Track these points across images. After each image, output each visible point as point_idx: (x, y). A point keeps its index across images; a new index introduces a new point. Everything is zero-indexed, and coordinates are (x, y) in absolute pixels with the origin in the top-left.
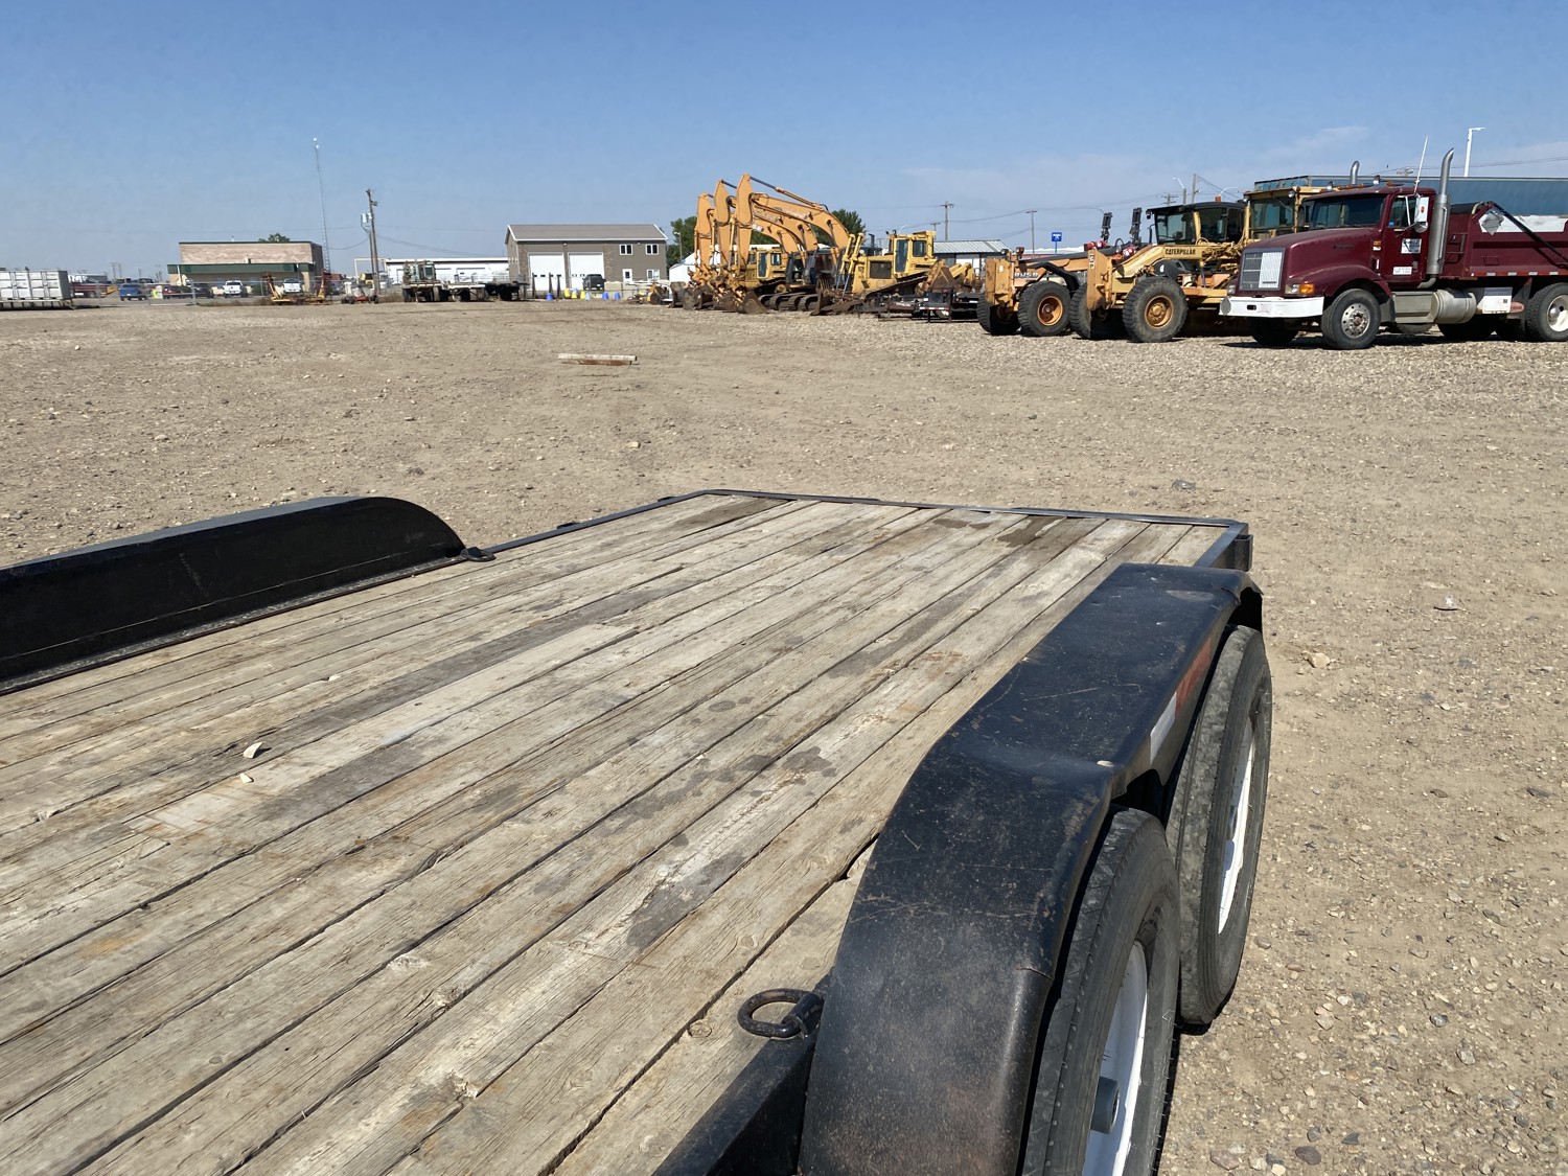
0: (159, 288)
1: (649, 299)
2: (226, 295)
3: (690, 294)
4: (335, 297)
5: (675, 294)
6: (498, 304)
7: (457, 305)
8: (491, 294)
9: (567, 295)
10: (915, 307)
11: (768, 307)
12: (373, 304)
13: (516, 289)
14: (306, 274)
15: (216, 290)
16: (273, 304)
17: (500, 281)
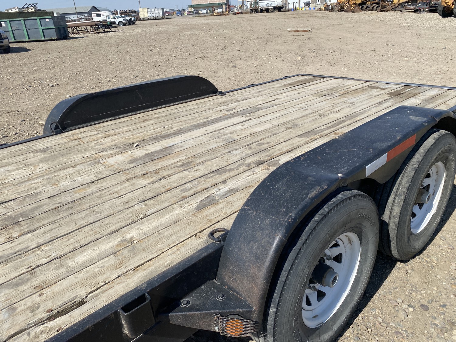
0: (186, 12)
1: (323, 9)
2: (202, 13)
3: (337, 7)
4: (231, 13)
5: (332, 7)
6: (277, 13)
7: (265, 14)
8: (275, 10)
9: (298, 9)
10: (415, 8)
11: (363, 10)
12: (241, 14)
13: (282, 8)
14: (224, 6)
15: (200, 12)
16: (214, 15)
17: (279, 5)
